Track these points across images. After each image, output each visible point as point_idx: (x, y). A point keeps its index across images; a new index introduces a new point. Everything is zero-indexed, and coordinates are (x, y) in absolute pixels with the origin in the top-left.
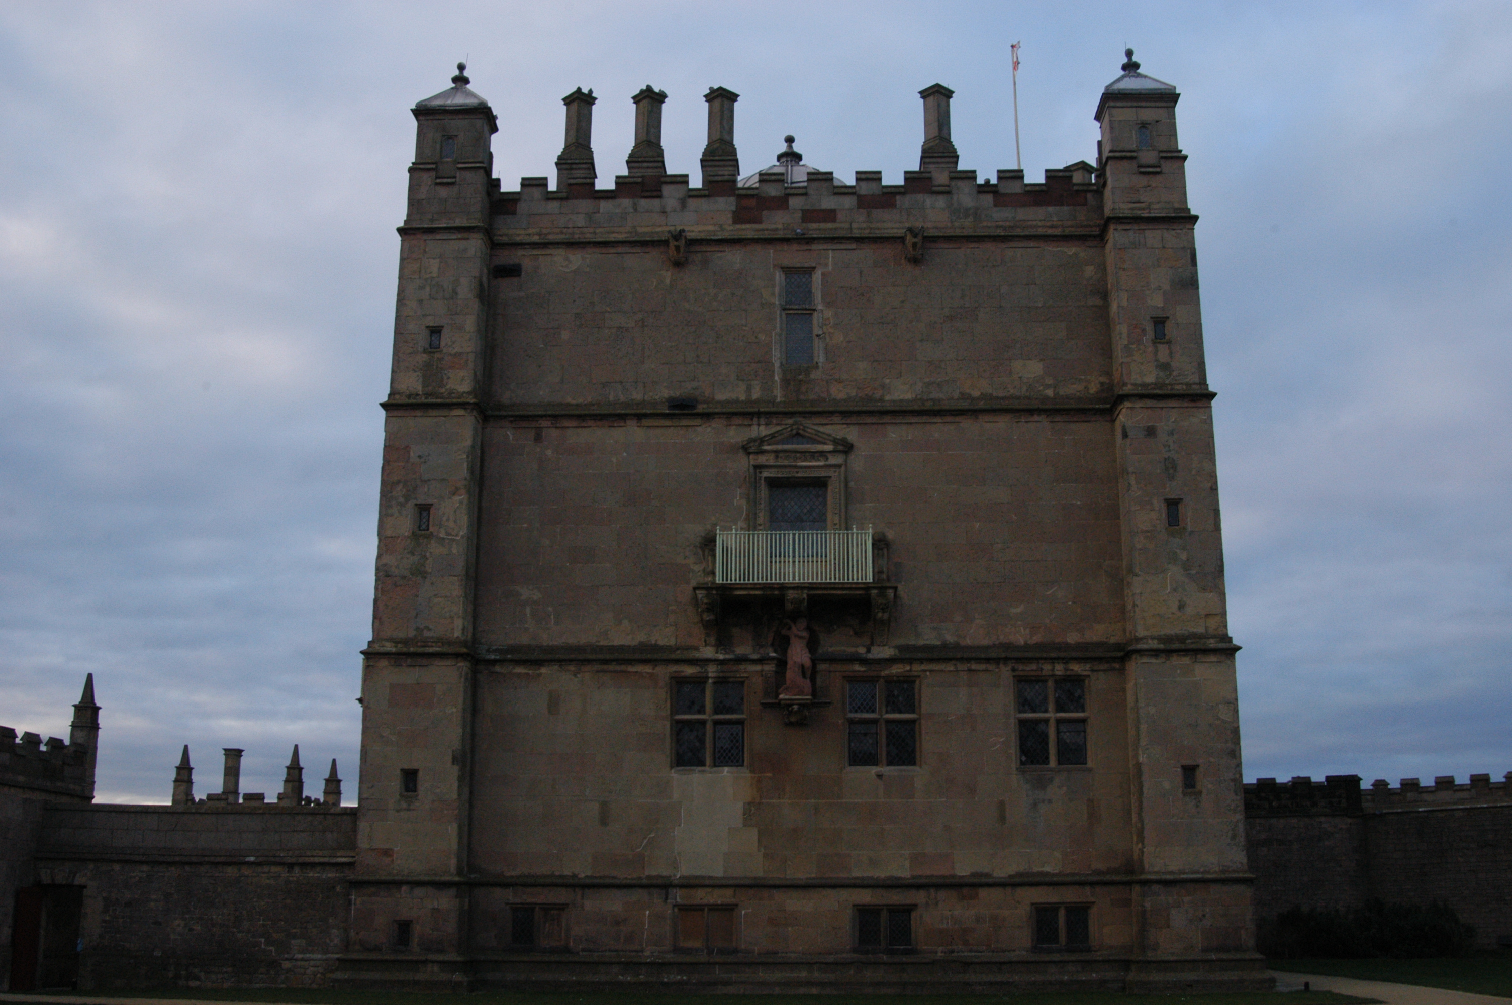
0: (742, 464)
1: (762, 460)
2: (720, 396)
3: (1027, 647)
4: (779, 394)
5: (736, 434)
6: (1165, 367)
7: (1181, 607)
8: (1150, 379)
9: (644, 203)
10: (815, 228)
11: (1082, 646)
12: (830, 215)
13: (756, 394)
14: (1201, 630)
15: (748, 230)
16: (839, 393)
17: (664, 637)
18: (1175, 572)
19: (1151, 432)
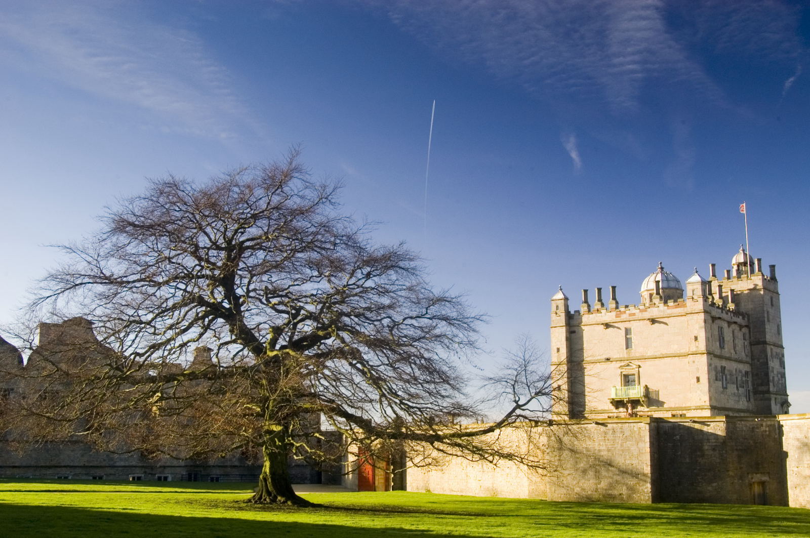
0: (620, 371)
1: (622, 370)
2: (615, 357)
3: (674, 408)
4: (626, 356)
5: (619, 364)
6: (697, 347)
7: (700, 399)
8: (694, 350)
9: (598, 315)
10: (631, 318)
11: (685, 407)
12: (634, 314)
13: (621, 356)
14: (704, 404)
15: (618, 319)
16: (638, 355)
17: (606, 408)
18: (698, 392)
19: (694, 362)
